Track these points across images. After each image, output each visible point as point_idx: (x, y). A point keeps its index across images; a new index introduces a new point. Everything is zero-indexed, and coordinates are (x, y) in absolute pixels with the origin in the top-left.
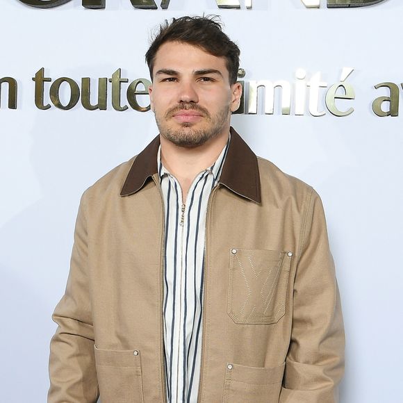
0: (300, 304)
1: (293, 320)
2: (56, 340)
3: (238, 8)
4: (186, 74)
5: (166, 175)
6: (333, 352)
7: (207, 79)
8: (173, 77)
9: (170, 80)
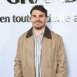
0: (59, 57)
1: (58, 60)
2: (15, 65)
3: (49, 3)
4: (38, 15)
5: (34, 34)
6: (65, 66)
7: (41, 17)
8: (35, 16)
9: (35, 17)
